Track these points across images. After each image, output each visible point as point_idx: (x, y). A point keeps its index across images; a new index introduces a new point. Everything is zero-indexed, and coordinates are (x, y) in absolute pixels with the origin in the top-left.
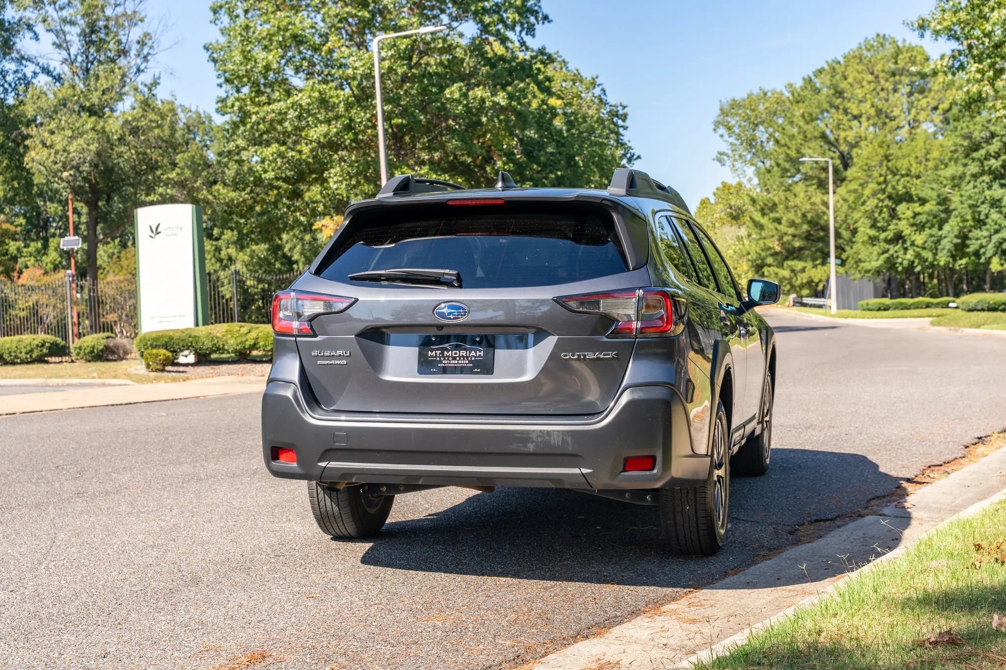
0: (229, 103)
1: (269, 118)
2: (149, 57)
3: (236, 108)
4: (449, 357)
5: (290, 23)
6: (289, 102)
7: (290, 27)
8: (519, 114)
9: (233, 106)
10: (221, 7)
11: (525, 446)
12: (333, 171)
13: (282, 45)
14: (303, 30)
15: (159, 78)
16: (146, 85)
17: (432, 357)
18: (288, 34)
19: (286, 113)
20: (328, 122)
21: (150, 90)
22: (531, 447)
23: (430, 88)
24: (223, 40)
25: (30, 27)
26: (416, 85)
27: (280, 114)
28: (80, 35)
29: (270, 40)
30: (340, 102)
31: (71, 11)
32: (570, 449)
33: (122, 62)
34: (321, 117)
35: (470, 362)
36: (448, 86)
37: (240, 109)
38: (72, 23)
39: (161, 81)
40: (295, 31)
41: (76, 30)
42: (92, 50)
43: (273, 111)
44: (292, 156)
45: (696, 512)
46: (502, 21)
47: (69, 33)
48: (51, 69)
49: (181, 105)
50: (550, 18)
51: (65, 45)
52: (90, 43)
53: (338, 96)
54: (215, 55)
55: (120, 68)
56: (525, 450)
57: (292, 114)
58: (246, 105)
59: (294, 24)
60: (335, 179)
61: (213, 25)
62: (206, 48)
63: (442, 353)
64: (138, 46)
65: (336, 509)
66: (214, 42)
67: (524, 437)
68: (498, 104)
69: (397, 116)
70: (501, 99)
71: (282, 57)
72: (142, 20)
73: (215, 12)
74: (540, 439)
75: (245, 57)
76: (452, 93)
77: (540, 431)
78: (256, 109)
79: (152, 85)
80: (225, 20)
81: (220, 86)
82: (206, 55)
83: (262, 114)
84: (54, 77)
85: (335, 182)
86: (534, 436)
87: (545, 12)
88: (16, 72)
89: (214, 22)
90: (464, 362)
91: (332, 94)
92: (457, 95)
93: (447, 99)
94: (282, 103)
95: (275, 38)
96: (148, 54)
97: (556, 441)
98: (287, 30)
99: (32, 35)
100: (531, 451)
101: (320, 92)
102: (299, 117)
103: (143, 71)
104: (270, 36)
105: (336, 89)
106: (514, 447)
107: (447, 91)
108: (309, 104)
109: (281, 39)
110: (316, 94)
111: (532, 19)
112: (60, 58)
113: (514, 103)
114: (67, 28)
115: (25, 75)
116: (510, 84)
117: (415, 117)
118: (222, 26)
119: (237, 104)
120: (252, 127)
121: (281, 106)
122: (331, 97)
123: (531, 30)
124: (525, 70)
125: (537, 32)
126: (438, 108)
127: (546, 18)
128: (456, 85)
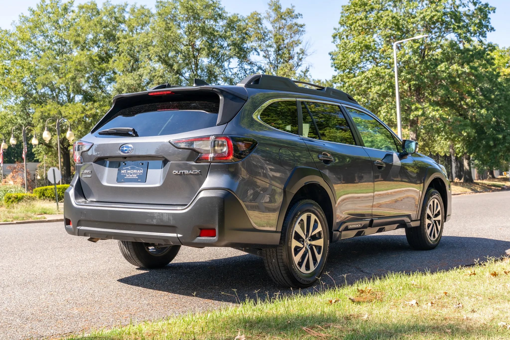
0: (337, 78)
1: (354, 84)
2: (303, 59)
3: (339, 80)
4: (129, 173)
5: (364, 40)
6: (363, 76)
7: (364, 42)
8: (476, 76)
9: (338, 79)
10: (336, 35)
11: (152, 221)
12: (383, 107)
13: (361, 50)
14: (370, 42)
15: (309, 68)
16: (303, 72)
17: (123, 173)
18: (362, 45)
19: (361, 82)
20: (380, 84)
21: (305, 74)
22: (155, 222)
23: (430, 66)
24: (337, 50)
25: (256, 50)
26: (423, 65)
27: (358, 82)
28: (274, 52)
29: (355, 48)
30: (386, 75)
31: (270, 42)
32: (172, 223)
33: (291, 61)
34: (377, 82)
35: (137, 176)
36: (439, 64)
37: (342, 80)
38: (271, 46)
39: (310, 70)
40: (366, 43)
41: (273, 50)
42: (279, 57)
43: (355, 81)
44: (364, 101)
45: (278, 264)
46: (469, 31)
47: (270, 51)
48: (262, 67)
49: (313, 80)
50: (495, 29)
51: (268, 56)
52: (278, 55)
53: (385, 72)
54: (334, 57)
55: (289, 65)
56: (152, 223)
57: (364, 82)
58: (344, 79)
59: (366, 40)
60: (384, 111)
61: (333, 43)
62: (330, 54)
63: (127, 171)
64: (297, 55)
65: (129, 253)
66: (333, 51)
67: (151, 216)
68: (465, 72)
69: (414, 80)
70: (466, 69)
71: (361, 56)
72: (300, 43)
73: (334, 38)
74: (158, 217)
75: (344, 57)
76: (441, 67)
77: (159, 213)
78: (348, 80)
79: (305, 71)
80: (338, 40)
81: (336, 71)
82: (330, 57)
83: (350, 83)
84: (263, 71)
85: (384, 112)
86: (156, 215)
87: (492, 26)
88: (250, 69)
89: (334, 42)
90: (135, 176)
91: (382, 71)
92: (443, 69)
93: (439, 71)
94: (360, 77)
95: (357, 47)
96: (302, 58)
97: (165, 218)
98: (362, 43)
99: (256, 53)
100: (155, 223)
101: (377, 71)
102: (368, 83)
103: (300, 66)
104: (355, 47)
105: (384, 69)
106: (148, 221)
107: (439, 67)
108: (371, 77)
109: (359, 47)
110: (374, 72)
111: (485, 29)
112: (266, 62)
113: (473, 71)
114: (269, 49)
115: (254, 70)
116: (472, 62)
117: (422, 80)
118: (337, 44)
119: (340, 78)
120: (346, 89)
121: (359, 78)
122: (382, 73)
123: (483, 35)
124: (480, 54)
125: (487, 35)
126: (434, 75)
127: (492, 29)
128: (443, 64)
